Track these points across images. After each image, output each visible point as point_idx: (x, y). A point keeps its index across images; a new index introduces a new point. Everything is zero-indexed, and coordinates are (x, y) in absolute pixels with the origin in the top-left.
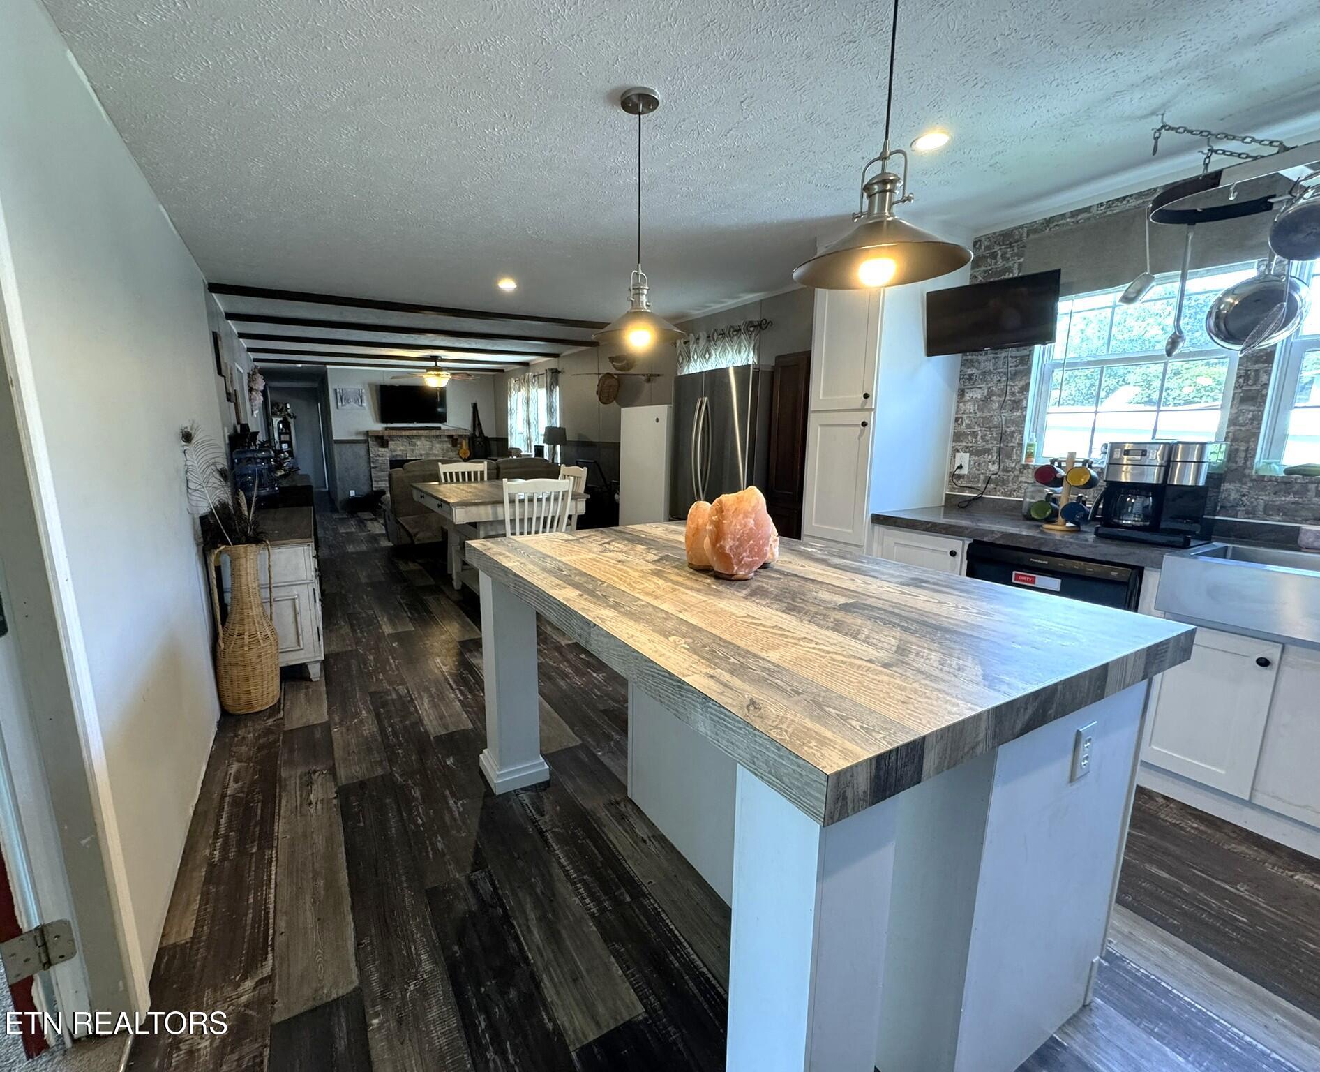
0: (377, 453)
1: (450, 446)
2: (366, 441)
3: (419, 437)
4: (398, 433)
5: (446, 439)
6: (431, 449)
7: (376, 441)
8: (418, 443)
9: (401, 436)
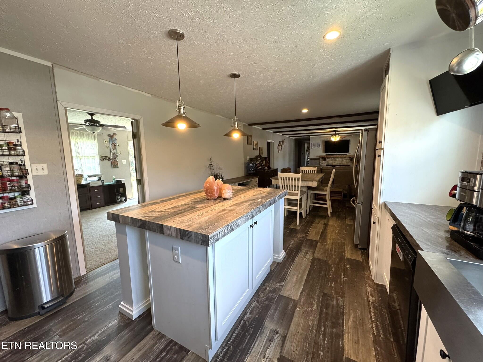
0: (323, 163)
1: (349, 161)
2: (319, 159)
3: (338, 157)
4: (330, 156)
5: (348, 159)
6: (342, 162)
7: (323, 159)
8: (337, 160)
9: (331, 157)
